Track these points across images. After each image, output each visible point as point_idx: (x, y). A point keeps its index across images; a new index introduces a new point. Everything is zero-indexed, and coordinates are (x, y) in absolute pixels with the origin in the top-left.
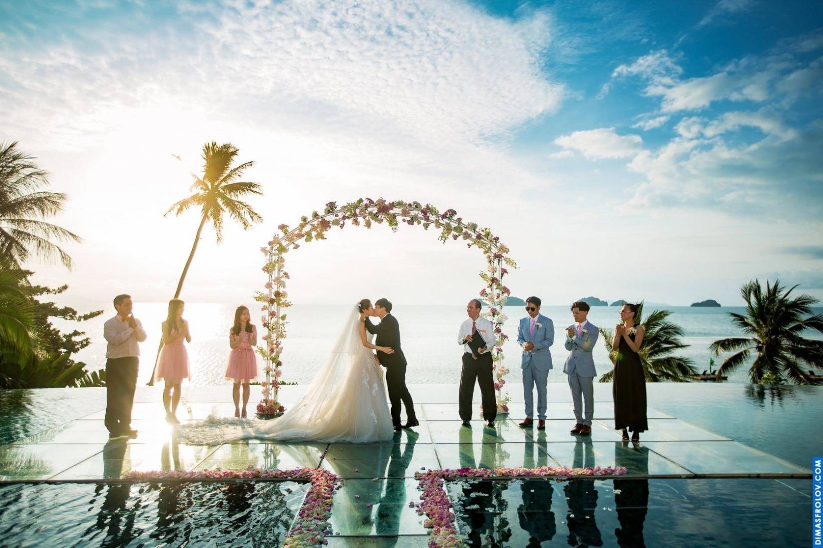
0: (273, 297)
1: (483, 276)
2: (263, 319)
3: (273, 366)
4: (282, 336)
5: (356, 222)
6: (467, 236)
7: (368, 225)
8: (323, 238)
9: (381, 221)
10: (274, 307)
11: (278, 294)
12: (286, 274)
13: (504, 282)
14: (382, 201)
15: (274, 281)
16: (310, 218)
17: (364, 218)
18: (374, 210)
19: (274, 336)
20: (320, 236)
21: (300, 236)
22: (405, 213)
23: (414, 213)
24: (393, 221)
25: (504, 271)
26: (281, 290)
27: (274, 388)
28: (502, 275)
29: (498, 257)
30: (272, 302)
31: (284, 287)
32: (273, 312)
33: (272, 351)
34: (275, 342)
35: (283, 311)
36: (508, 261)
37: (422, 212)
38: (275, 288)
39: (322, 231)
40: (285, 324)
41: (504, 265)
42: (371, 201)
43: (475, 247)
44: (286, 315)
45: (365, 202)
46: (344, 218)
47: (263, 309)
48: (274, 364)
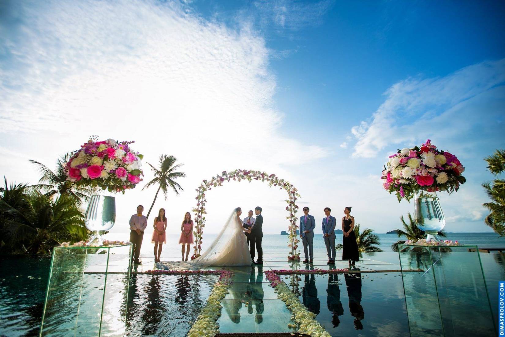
0: (200, 209)
1: (287, 201)
2: (195, 219)
3: (199, 239)
4: (203, 226)
5: (235, 179)
6: (280, 184)
7: (239, 180)
8: (221, 185)
9: (245, 179)
10: (200, 214)
11: (202, 208)
12: (205, 200)
13: (296, 204)
14: (245, 171)
15: (201, 203)
16: (216, 177)
17: (238, 177)
18: (242, 174)
19: (200, 226)
20: (220, 185)
21: (212, 184)
22: (254, 175)
23: (258, 175)
24: (250, 178)
25: (296, 199)
27: (199, 249)
28: (295, 200)
29: (293, 193)
30: (199, 211)
31: (205, 205)
32: (200, 216)
33: (199, 232)
34: (200, 229)
35: (203, 216)
36: (297, 194)
37: (261, 175)
38: (201, 206)
39: (221, 183)
40: (205, 221)
41: (296, 196)
42: (241, 171)
43: (283, 189)
44: (205, 217)
45: (238, 171)
46: (230, 177)
47: (195, 215)
48: (199, 238)
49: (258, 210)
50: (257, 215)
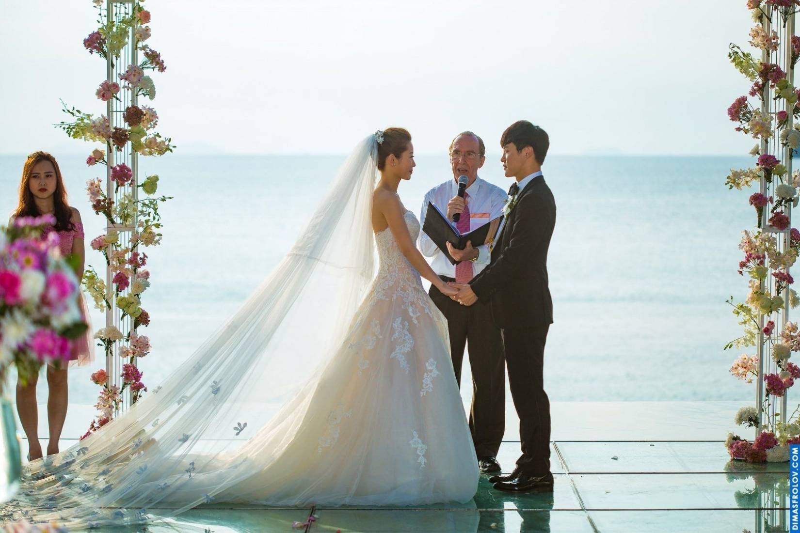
0: (123, 125)
1: (740, 60)
2: (94, 190)
3: (125, 325)
4: (150, 239)
10: (123, 156)
11: (134, 115)
12: (154, 58)
15: (125, 77)
19: (125, 239)
26: (143, 102)
27: (128, 388)
31: (152, 94)
32: (123, 167)
33: (121, 281)
34: (128, 256)
38: (124, 99)
40: (159, 203)
44: (156, 179)
47: (91, 161)
48: (128, 319)
49: (519, 149)
50: (513, 180)
